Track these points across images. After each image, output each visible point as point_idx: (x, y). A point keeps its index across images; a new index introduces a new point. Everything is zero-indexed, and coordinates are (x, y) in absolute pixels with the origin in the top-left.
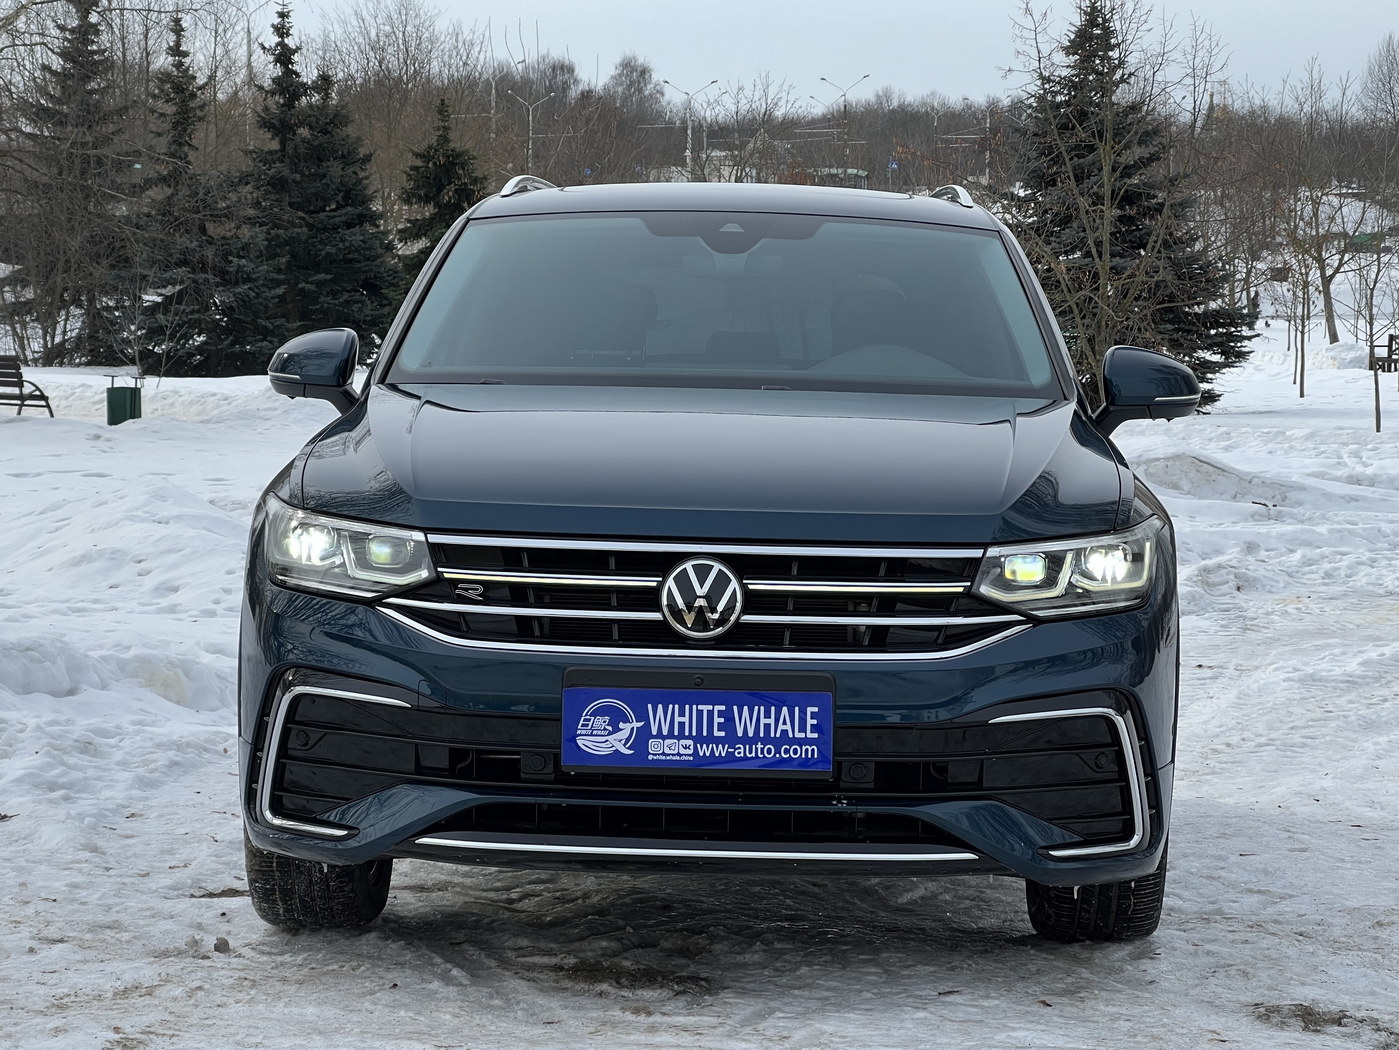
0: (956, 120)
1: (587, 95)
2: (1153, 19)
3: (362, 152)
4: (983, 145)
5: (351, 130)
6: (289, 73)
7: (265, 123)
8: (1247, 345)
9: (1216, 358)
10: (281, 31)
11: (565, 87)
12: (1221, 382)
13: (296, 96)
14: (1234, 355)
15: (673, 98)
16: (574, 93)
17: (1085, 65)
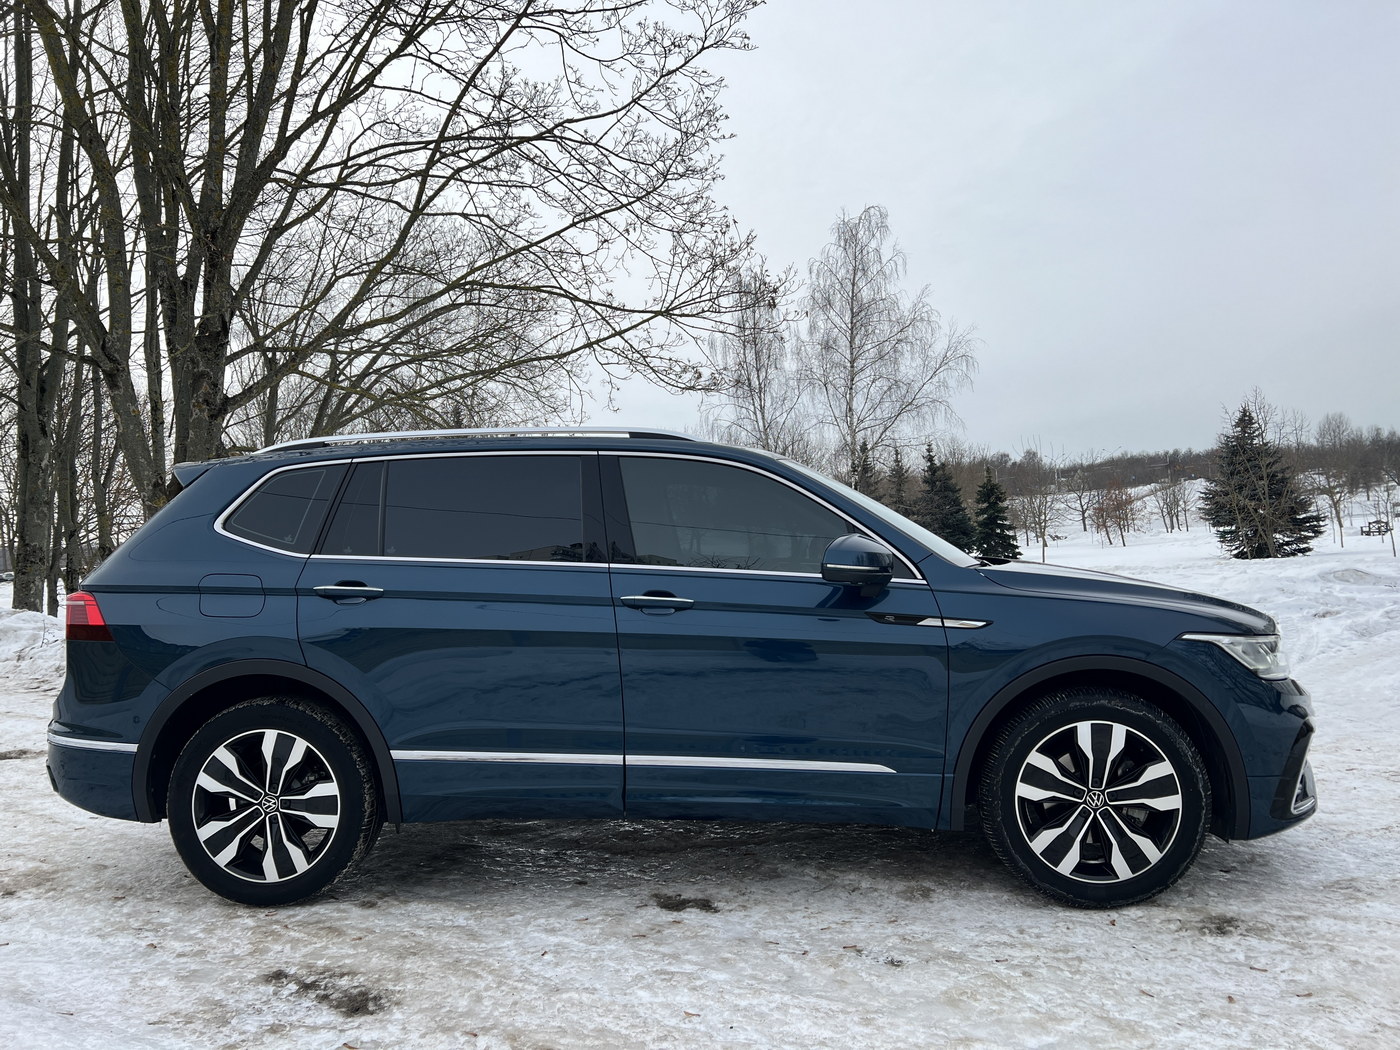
0: (1154, 460)
1: (1014, 464)
2: (1278, 411)
3: (958, 488)
4: (1167, 467)
5: (953, 481)
6: (933, 464)
7: (926, 481)
8: (1322, 529)
9: (1311, 534)
10: (929, 450)
11: (1006, 462)
12: (1312, 543)
13: (935, 472)
14: (1317, 533)
15: (1046, 461)
16: (1010, 463)
17: (1244, 431)
